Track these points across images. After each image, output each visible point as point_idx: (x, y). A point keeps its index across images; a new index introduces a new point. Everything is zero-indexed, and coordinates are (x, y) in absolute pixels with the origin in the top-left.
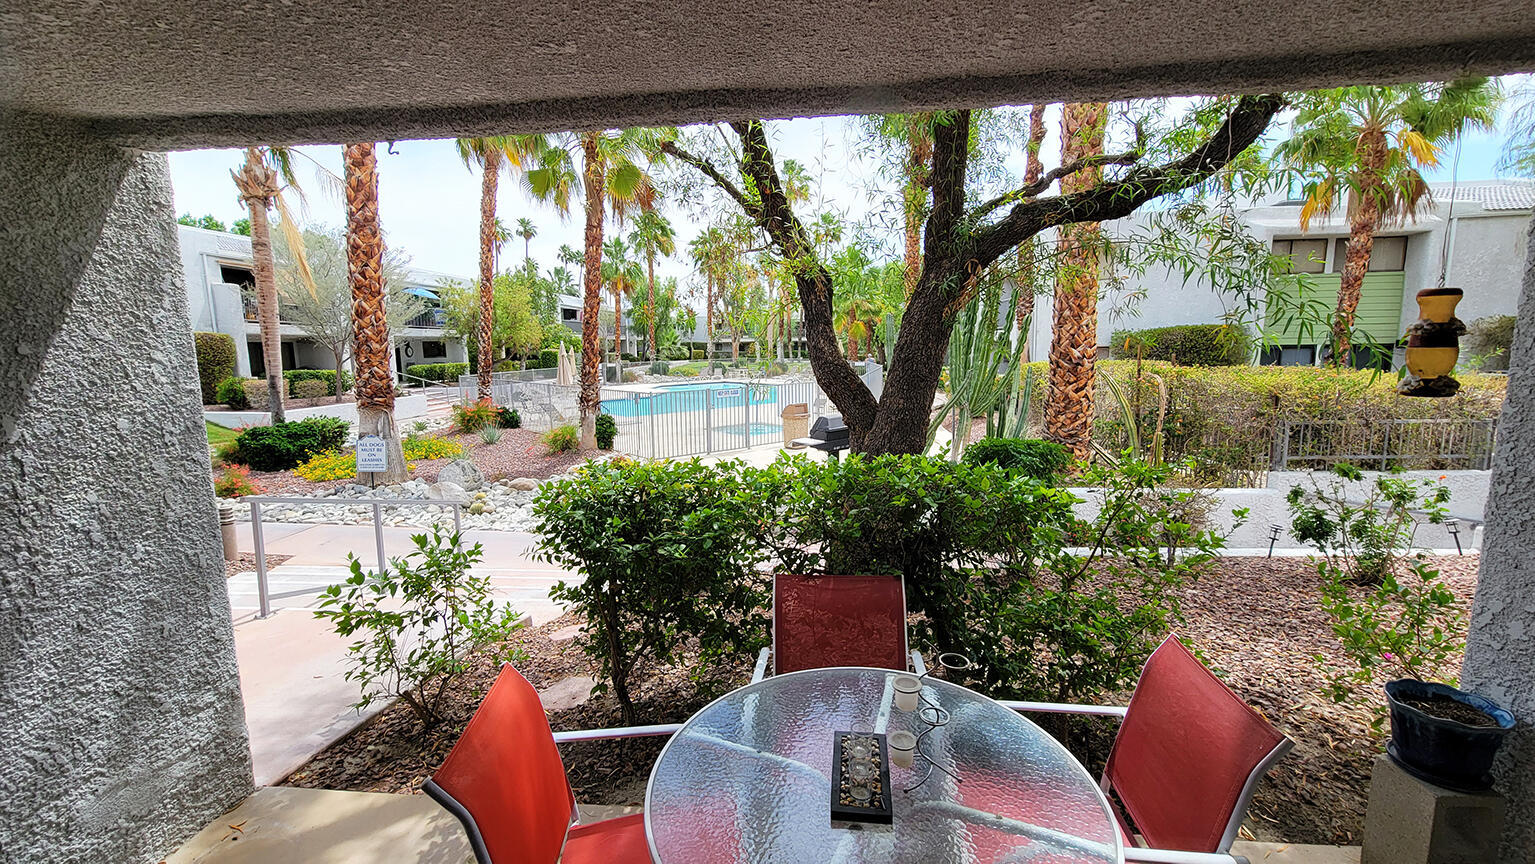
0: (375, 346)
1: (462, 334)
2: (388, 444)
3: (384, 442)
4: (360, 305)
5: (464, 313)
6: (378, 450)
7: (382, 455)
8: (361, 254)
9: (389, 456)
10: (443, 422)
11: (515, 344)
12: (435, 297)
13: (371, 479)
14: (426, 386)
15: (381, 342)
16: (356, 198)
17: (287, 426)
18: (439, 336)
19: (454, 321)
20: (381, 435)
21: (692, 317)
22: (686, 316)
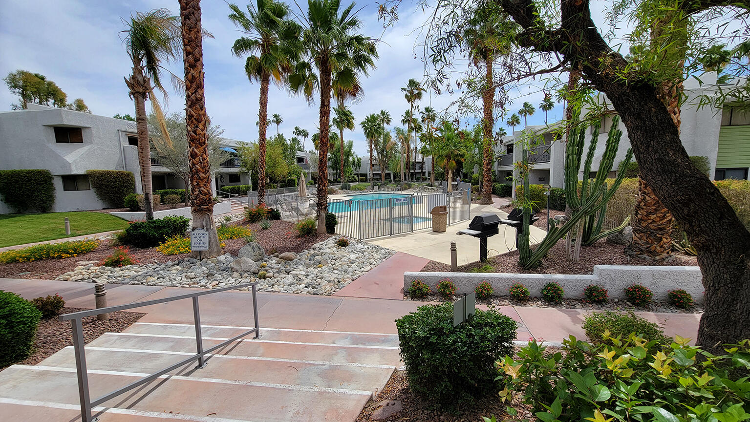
0: (202, 175)
1: (249, 170)
2: (209, 234)
3: (207, 233)
4: (193, 150)
5: (249, 160)
6: (203, 237)
7: (206, 240)
8: (194, 121)
9: (209, 241)
10: (239, 216)
11: (275, 175)
12: (235, 152)
13: (199, 255)
14: (231, 197)
15: (205, 173)
16: (191, 86)
17: (154, 221)
18: (237, 171)
19: (245, 164)
20: (205, 228)
21: (359, 161)
22: (356, 160)
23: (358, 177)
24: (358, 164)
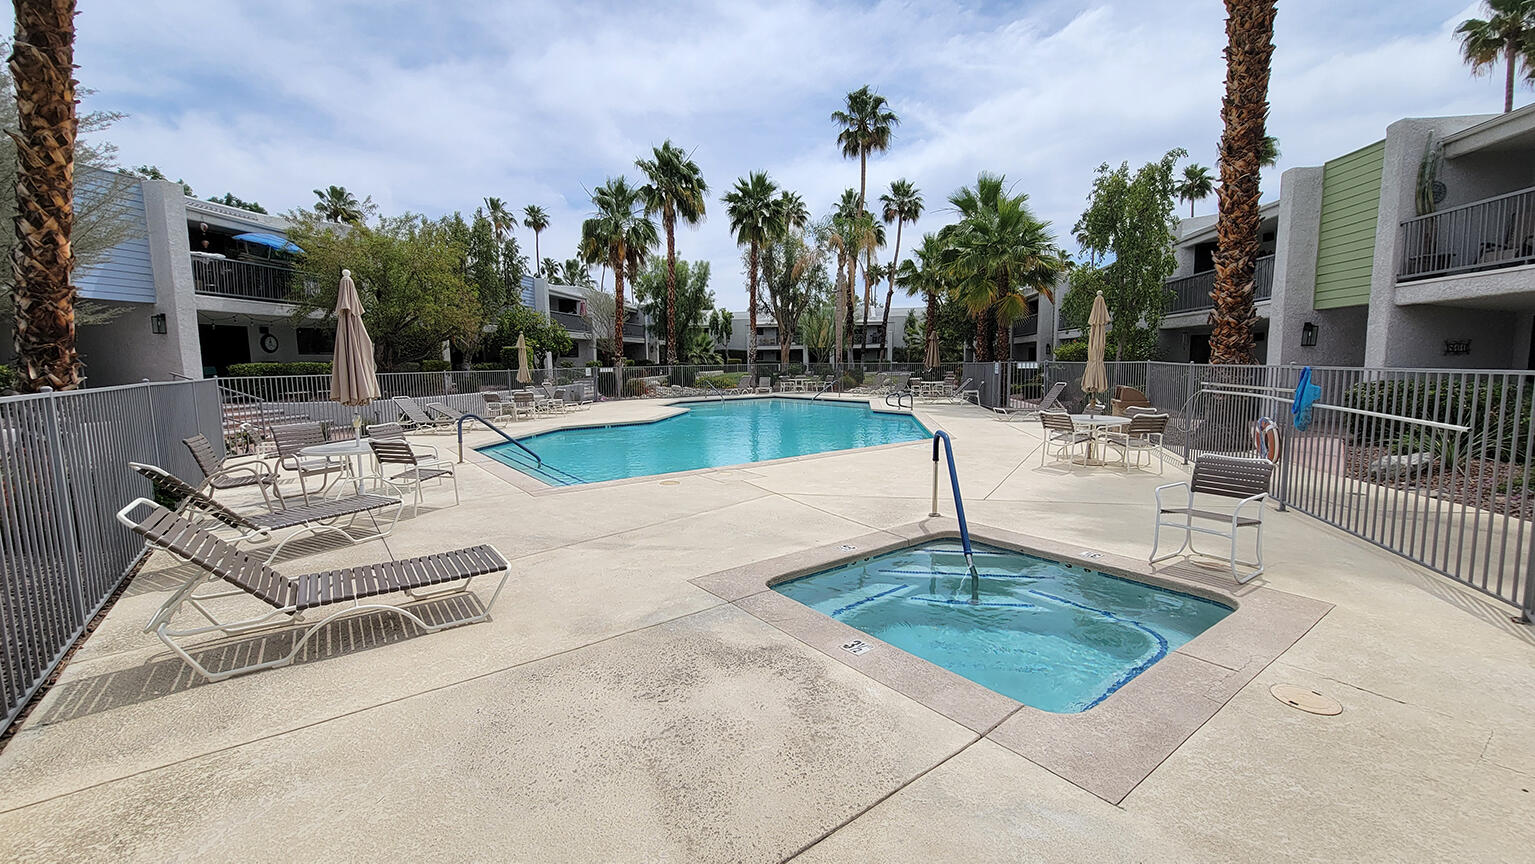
21: (728, 318)
22: (721, 318)
23: (724, 357)
24: (724, 326)
